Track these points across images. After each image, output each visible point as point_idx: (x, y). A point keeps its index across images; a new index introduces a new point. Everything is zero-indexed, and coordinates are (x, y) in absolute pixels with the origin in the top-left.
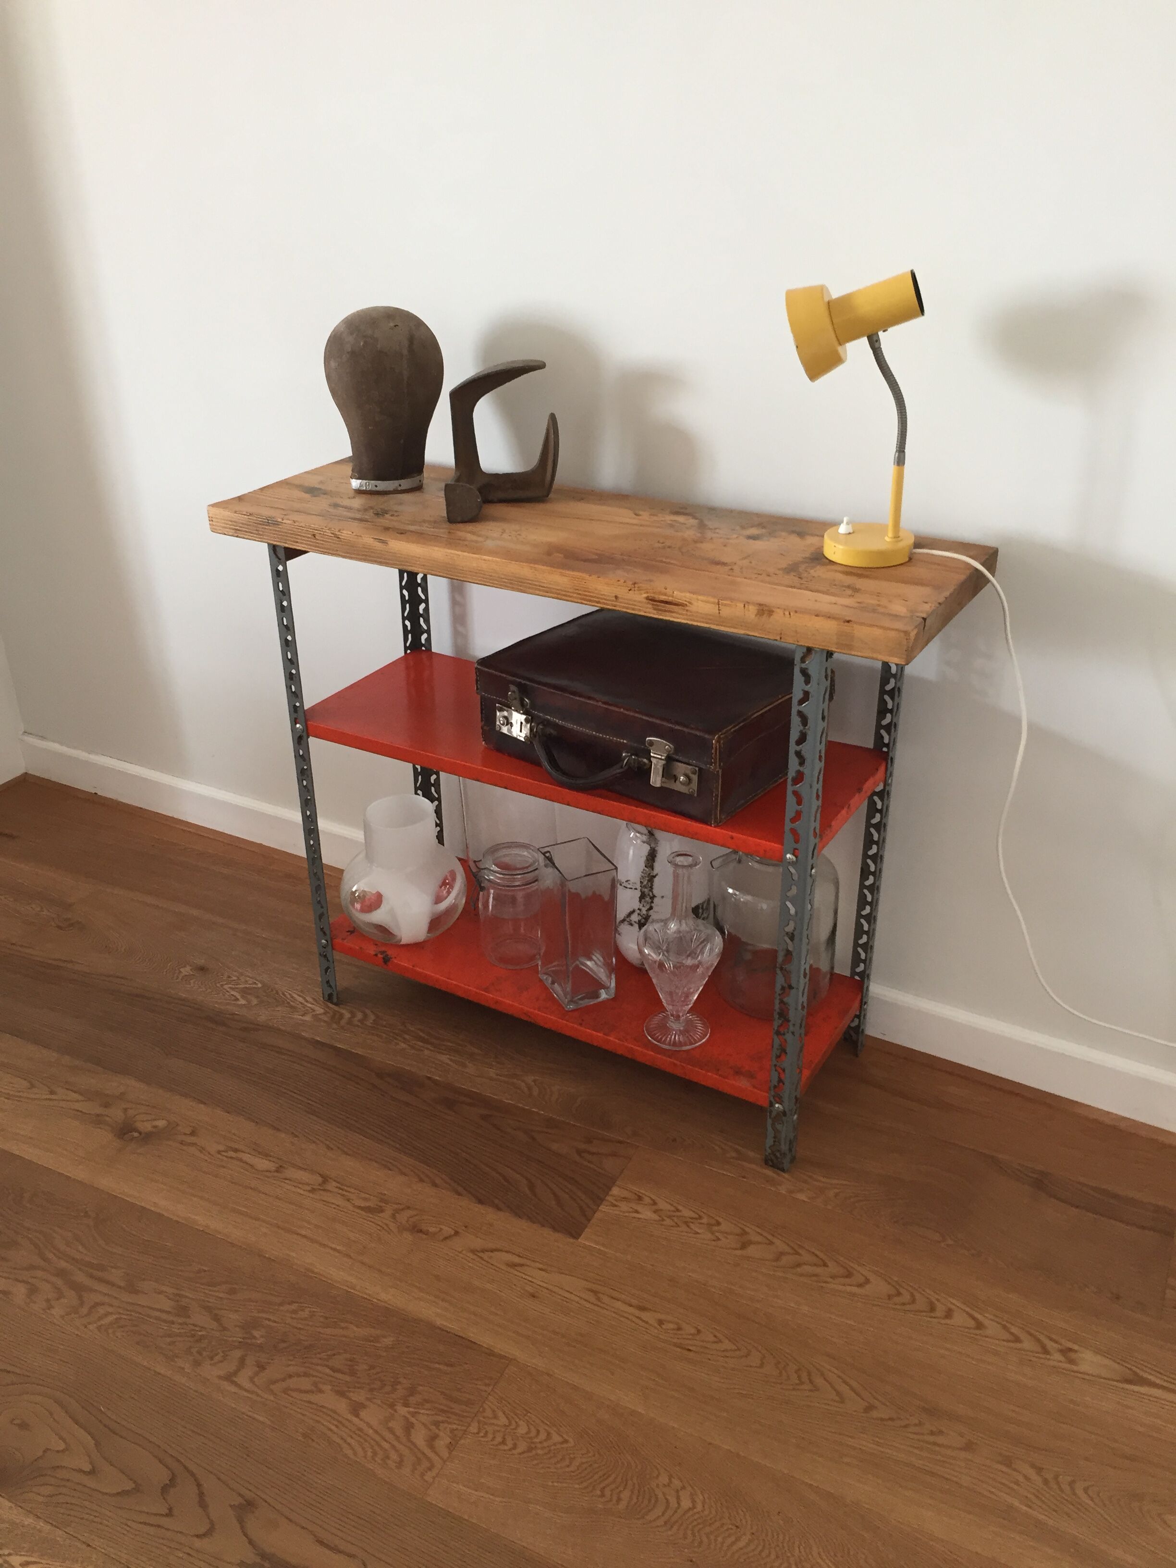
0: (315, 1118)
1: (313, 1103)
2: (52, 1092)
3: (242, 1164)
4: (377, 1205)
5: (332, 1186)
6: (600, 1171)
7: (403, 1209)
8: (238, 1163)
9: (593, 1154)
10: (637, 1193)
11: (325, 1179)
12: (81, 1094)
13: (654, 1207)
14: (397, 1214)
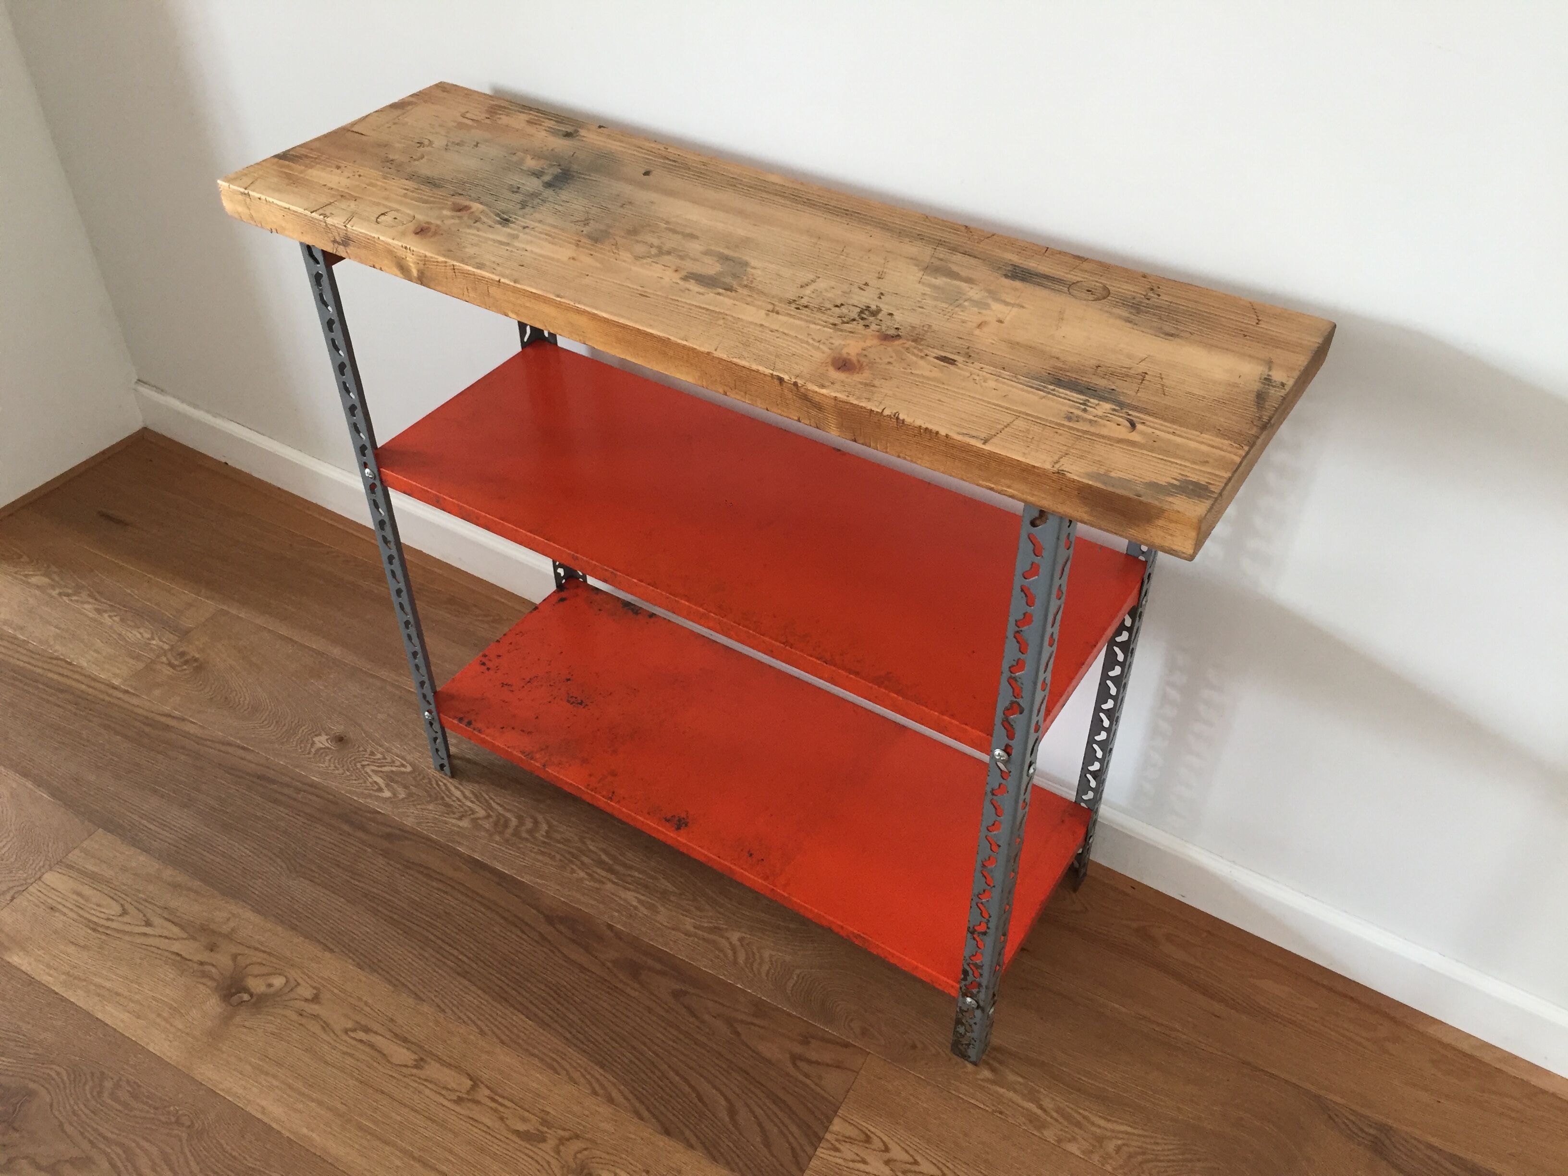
0: (466, 983)
1: (464, 959)
2: (148, 924)
3: (372, 1052)
4: (538, 1130)
5: (483, 1093)
6: (818, 1090)
7: (568, 1140)
8: (367, 1049)
9: (810, 1062)
10: (864, 1129)
11: (476, 1082)
12: (182, 928)
13: (887, 1156)
14: (561, 1148)
